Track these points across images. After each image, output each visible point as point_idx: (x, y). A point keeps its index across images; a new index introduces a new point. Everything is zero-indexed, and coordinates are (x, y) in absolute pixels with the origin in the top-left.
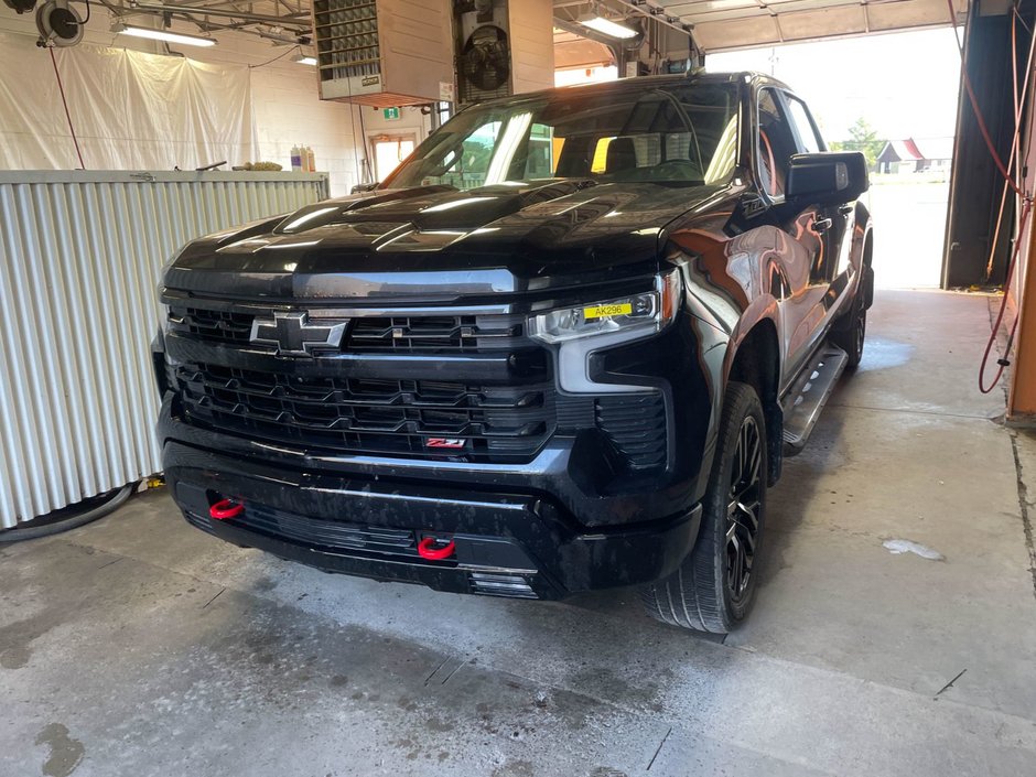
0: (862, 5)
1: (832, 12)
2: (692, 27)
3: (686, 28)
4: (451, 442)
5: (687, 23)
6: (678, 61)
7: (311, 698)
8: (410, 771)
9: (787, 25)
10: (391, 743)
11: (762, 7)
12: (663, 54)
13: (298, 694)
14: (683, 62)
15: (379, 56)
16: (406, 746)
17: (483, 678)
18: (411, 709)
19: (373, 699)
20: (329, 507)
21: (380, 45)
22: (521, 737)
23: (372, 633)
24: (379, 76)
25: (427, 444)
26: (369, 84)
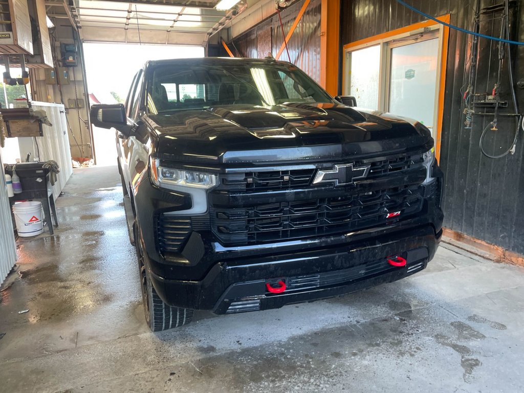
0: (168, 31)
1: (153, 32)
4: (395, 213)
5: (79, 25)
6: (70, 44)
7: (342, 365)
8: (422, 359)
9: (130, 35)
10: (398, 357)
11: (126, 24)
12: (57, 39)
13: (335, 368)
14: (74, 46)
15: (10, 20)
16: (404, 353)
17: (372, 324)
18: (378, 345)
19: (361, 351)
20: (361, 258)
21: (11, 13)
22: (420, 331)
23: (304, 335)
24: (11, 33)
25: (387, 217)
26: (5, 38)
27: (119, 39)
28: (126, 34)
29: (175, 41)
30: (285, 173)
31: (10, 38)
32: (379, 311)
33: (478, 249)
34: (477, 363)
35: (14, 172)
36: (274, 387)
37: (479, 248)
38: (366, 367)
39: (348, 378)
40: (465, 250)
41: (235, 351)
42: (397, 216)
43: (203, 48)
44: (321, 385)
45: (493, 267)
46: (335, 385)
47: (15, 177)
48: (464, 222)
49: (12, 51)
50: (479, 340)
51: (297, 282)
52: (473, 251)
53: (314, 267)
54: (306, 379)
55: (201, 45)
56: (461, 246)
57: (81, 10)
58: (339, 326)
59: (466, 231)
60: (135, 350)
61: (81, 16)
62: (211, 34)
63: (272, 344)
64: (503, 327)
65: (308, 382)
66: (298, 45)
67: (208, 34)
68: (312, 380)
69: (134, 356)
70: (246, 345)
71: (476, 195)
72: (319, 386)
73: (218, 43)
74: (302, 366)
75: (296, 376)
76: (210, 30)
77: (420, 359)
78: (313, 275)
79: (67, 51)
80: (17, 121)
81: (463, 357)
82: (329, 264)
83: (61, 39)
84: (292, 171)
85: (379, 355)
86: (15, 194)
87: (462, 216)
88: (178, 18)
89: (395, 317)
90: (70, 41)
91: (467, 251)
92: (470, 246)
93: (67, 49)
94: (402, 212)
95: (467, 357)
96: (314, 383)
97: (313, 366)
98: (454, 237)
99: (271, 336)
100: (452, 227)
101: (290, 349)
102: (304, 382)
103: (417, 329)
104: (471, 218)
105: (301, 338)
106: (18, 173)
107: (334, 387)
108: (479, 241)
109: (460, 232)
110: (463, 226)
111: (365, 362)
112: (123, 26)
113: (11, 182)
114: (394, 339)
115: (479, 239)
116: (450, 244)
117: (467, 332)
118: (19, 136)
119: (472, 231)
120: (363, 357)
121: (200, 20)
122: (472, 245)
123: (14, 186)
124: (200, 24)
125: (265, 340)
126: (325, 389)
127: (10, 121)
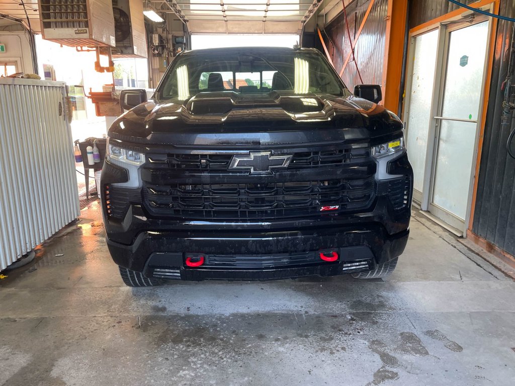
0: (263, 21)
1: (250, 23)
2: (188, 21)
3: (185, 21)
4: (332, 207)
5: (186, 18)
6: (180, 37)
7: (258, 346)
8: (339, 358)
9: (230, 26)
10: (317, 351)
11: (224, 17)
12: (170, 32)
13: (250, 348)
14: (183, 37)
15: (87, 18)
16: (325, 350)
17: (318, 317)
18: (307, 337)
19: (286, 338)
20: (279, 246)
21: (88, 12)
22: (361, 333)
23: (247, 314)
24: (87, 29)
25: (321, 210)
26: (80, 33)
27: (221, 30)
28: (227, 25)
29: (270, 31)
30: (204, 156)
31: (86, 33)
32: (337, 307)
33: (506, 264)
34: (394, 376)
35: (94, 144)
36: (186, 351)
37: (508, 263)
38: (279, 353)
39: (254, 359)
40: (491, 263)
41: (179, 315)
42: (335, 210)
43: (299, 36)
44: (225, 359)
45: (508, 286)
46: (236, 361)
47: (95, 148)
48: (497, 231)
49: (100, 44)
50: (418, 355)
51: (215, 260)
52: (498, 265)
53: (228, 248)
54: (216, 351)
55: (296, 33)
56: (488, 259)
57: (191, 5)
58: (286, 312)
59: (498, 242)
60: (109, 298)
61: (191, 11)
62: (305, 22)
63: (212, 316)
64: (460, 348)
65: (216, 354)
66: (375, 30)
67: (302, 22)
68: (221, 353)
69: (105, 303)
70: (193, 312)
71: (510, 203)
72: (223, 359)
73: (315, 30)
74: (222, 340)
75: (210, 346)
76: (303, 19)
77: (337, 358)
78: (232, 256)
79: (178, 43)
80: (104, 102)
81: (383, 367)
82: (243, 247)
83: (173, 32)
84: (211, 156)
85: (300, 345)
86: (95, 163)
87: (496, 225)
88: (267, 8)
89: (348, 316)
90: (181, 33)
91: (493, 265)
92: (499, 260)
93: (177, 41)
94: (342, 207)
95: (387, 368)
96: (220, 356)
97: (231, 341)
98: (487, 248)
99: (219, 309)
100: (486, 236)
101: (225, 323)
102: (213, 353)
103: (359, 331)
104: (504, 228)
105: (243, 316)
106: (97, 146)
107: (235, 363)
108: (508, 256)
109: (493, 243)
110: (496, 237)
111: (281, 349)
112: (222, 18)
113: (92, 153)
114: (327, 335)
115: (508, 253)
116: (478, 254)
117: (411, 345)
118: (107, 115)
119: (504, 243)
120: (282, 345)
121: (298, 9)
122: (502, 259)
123: (94, 157)
124: (298, 12)
125: (211, 311)
126: (225, 363)
127: (100, 102)
